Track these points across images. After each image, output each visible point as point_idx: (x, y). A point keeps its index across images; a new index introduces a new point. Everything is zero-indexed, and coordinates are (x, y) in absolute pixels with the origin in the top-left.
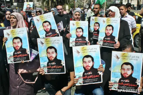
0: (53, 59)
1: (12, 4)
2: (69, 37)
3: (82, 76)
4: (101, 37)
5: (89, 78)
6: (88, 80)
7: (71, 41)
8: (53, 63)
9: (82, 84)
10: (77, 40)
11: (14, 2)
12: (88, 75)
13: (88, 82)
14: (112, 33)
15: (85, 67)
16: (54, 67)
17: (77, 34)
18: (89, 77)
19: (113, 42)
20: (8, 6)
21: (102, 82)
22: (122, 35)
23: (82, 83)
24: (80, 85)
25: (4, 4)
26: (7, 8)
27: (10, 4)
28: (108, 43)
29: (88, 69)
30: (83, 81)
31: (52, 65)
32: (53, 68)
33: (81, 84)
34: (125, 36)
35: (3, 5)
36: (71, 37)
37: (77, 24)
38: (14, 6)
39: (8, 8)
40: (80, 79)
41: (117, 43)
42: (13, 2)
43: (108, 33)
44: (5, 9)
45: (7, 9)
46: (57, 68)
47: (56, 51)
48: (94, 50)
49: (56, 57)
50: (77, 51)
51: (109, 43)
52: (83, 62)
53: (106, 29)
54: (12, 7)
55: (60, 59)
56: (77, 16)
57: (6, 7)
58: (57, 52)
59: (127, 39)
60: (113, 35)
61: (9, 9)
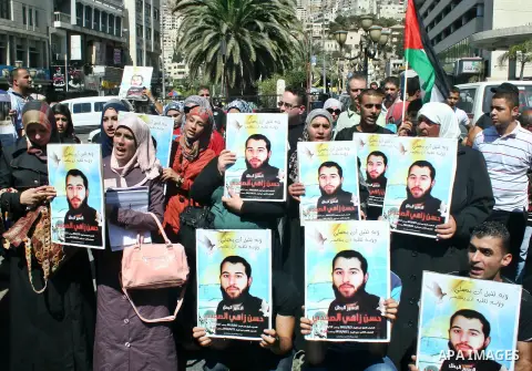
0: (237, 293)
1: (89, 70)
2: (298, 196)
3: (326, 311)
4: (394, 199)
5: (349, 323)
6: (344, 329)
7: (303, 208)
8: (236, 307)
9: (324, 339)
10: (324, 202)
11: (96, 64)
12: (344, 313)
13: (345, 335)
14: (430, 189)
15: (338, 285)
16: (239, 317)
17: (323, 184)
18: (348, 318)
19: (434, 218)
20: (74, 75)
21: (388, 340)
22: (465, 195)
23: (325, 334)
24: (318, 339)
25: (63, 72)
26: (71, 83)
27: (82, 70)
28: (415, 219)
29: (347, 292)
30: (329, 329)
31: (232, 313)
32: (235, 322)
33: (321, 337)
34: (474, 198)
35: (59, 73)
36: (304, 195)
37: (321, 151)
38: (95, 77)
39: (75, 83)
40: (319, 323)
41: (447, 221)
42: (93, 62)
43: (418, 188)
44: (64, 87)
45: (69, 87)
46: (247, 324)
47: (248, 271)
48: (369, 236)
49: (248, 288)
50: (317, 236)
51: (419, 220)
52: (334, 270)
53: (410, 175)
54: (89, 79)
55: (259, 297)
56: (321, 129)
57: (69, 79)
58: (252, 275)
59: (480, 208)
60: (434, 194)
61: (78, 85)
